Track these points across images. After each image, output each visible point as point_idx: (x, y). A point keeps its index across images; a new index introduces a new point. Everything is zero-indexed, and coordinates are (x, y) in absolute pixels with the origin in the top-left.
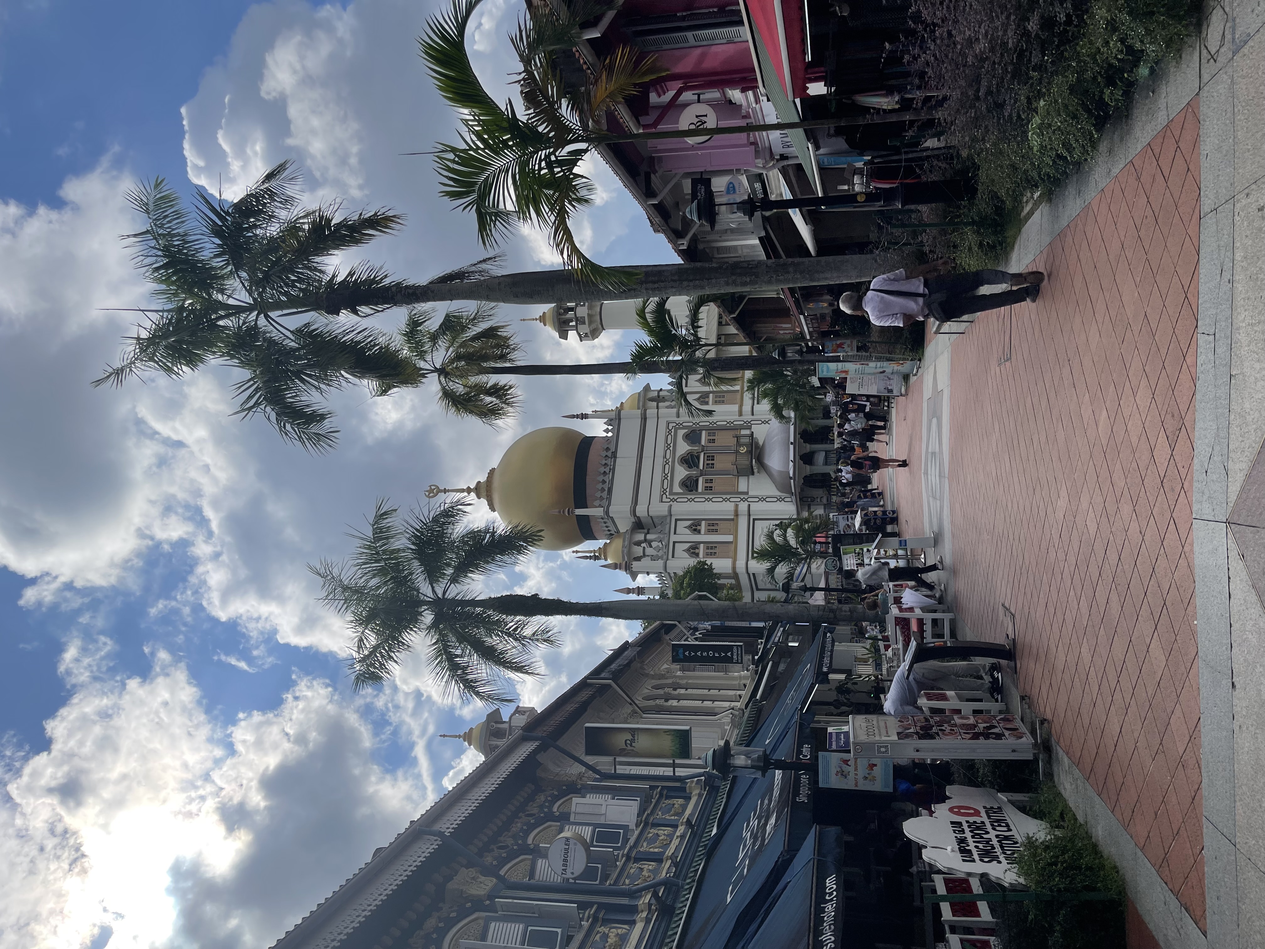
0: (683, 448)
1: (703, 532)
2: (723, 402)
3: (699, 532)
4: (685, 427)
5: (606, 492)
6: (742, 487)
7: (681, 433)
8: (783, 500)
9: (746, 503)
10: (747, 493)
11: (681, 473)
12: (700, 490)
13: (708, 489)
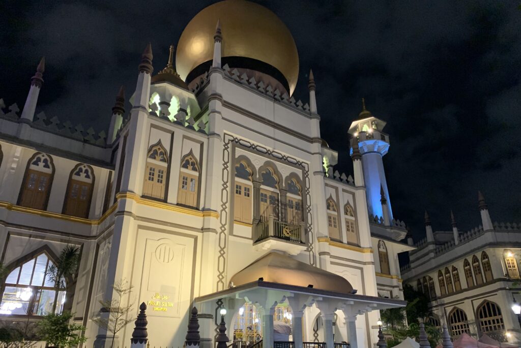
0: (285, 170)
1: (184, 170)
2: (330, 225)
3: (185, 166)
4: (304, 178)
5: (238, 79)
6: (239, 229)
7: (299, 172)
8: (221, 280)
9: (219, 231)
10: (231, 233)
11: (258, 161)
12: (237, 179)
13: (238, 190)
